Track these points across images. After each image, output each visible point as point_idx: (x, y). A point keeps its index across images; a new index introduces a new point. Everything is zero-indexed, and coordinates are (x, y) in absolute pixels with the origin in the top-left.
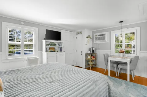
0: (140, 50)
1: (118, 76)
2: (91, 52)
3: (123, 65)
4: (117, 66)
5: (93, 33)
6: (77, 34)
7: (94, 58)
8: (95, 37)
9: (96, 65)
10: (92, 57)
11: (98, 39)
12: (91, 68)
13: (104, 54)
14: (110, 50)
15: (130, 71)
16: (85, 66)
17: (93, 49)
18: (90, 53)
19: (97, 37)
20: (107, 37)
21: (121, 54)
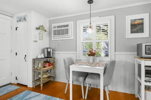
0: (115, 51)
1: (86, 98)
2: (44, 55)
3: (94, 78)
4: (85, 79)
5: (51, 22)
6: (18, 21)
7: (51, 67)
8: (53, 29)
9: (54, 78)
10: (47, 65)
11: (57, 33)
12: (42, 85)
13: (64, 59)
14: (75, 52)
15: (104, 87)
16: (33, 82)
17: (49, 50)
18: (43, 57)
19: (57, 29)
20: (71, 29)
21: (91, 57)
